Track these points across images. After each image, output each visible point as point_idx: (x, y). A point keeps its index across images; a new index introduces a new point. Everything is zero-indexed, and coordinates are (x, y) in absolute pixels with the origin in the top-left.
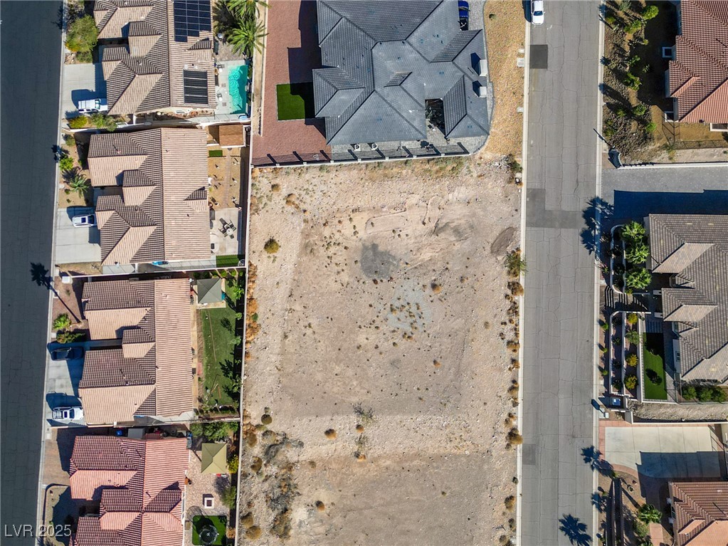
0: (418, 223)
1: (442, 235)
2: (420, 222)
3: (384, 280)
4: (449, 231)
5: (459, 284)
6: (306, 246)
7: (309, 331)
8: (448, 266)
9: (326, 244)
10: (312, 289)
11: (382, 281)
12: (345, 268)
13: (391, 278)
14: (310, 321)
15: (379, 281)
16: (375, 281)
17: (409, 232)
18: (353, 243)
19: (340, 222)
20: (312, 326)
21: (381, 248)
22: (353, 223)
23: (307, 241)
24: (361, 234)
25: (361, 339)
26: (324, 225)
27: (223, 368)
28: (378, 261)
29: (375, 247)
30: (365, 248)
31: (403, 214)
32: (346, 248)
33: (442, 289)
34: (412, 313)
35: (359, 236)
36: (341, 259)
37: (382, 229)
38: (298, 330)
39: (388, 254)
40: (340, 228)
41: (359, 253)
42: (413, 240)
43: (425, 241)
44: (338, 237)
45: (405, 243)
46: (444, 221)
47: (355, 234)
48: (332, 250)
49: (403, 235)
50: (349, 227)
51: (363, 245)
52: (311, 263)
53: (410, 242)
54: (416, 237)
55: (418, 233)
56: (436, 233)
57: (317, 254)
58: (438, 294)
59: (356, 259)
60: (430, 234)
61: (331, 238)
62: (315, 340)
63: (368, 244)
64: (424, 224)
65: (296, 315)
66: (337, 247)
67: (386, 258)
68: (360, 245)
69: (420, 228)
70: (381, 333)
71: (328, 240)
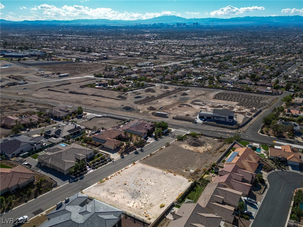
0: (116, 197)
1: (113, 192)
2: (115, 197)
3: (137, 191)
4: (110, 192)
5: (119, 182)
6: (152, 206)
7: (166, 190)
8: (118, 186)
9: (145, 204)
10: (158, 197)
12: (145, 197)
13: (134, 190)
14: (164, 192)
15: (138, 191)
16: (139, 191)
17: (120, 196)
18: (137, 201)
19: (137, 207)
21: (131, 196)
24: (133, 202)
25: (153, 184)
26: (142, 208)
27: (195, 191)
28: (134, 194)
29: (132, 198)
30: (135, 198)
31: (117, 200)
32: (141, 201)
33: (124, 183)
34: (136, 183)
35: (134, 202)
36: (144, 199)
37: (126, 200)
38: (169, 192)
39: (130, 195)
40: (138, 206)
41: (138, 198)
42: (121, 194)
43: (118, 193)
44: (140, 204)
45: (123, 195)
46: (109, 194)
47: (135, 203)
48: (145, 202)
49: (122, 196)
50: (135, 205)
51: (135, 199)
52: (153, 202)
53: (122, 194)
54: (120, 195)
55: (118, 195)
56: (114, 193)
57: (150, 203)
58: (126, 183)
59: (140, 198)
60: (115, 193)
61: (143, 205)
62: (166, 188)
63: (133, 199)
64: (114, 196)
65: (167, 195)
66: (143, 202)
67: (132, 194)
68: (136, 200)
69: (117, 196)
70: (147, 183)
71: (144, 205)
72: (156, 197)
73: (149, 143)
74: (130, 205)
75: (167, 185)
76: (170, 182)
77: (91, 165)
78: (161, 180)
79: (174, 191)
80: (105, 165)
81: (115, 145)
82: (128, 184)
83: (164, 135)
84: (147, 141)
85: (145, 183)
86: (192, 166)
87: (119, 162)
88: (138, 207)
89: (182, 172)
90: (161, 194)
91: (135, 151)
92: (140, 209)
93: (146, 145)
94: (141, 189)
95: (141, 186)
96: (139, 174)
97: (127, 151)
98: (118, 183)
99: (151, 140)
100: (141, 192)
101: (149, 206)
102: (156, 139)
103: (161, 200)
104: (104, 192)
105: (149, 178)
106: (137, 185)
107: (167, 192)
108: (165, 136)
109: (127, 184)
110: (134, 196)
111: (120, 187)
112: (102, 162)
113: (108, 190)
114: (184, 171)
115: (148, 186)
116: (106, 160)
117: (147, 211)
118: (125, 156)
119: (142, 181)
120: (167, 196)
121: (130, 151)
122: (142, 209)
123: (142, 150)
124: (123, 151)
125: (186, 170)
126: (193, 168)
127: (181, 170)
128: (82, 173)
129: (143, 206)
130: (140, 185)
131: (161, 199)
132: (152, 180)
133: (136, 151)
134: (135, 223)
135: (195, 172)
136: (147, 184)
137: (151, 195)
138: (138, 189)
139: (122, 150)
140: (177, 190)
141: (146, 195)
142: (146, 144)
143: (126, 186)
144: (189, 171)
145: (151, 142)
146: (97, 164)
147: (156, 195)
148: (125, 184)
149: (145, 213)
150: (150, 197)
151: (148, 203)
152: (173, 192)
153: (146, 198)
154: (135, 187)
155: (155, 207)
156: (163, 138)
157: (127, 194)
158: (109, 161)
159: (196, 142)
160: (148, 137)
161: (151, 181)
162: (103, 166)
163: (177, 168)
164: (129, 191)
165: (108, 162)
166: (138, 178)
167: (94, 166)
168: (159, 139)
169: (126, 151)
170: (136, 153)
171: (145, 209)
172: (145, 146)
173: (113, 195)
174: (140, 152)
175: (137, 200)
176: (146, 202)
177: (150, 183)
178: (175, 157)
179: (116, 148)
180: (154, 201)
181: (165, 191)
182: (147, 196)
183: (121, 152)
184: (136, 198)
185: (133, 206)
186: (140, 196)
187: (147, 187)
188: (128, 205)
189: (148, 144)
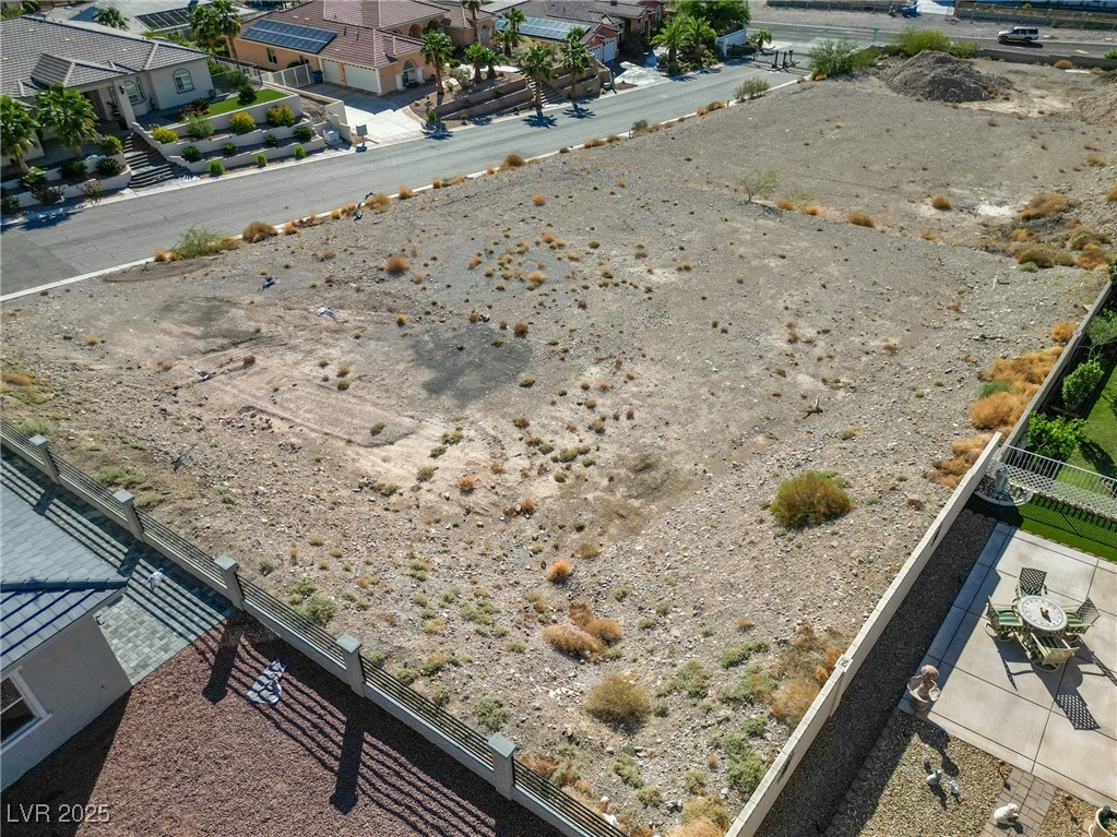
0: (263, 370)
1: (249, 326)
2: (253, 369)
3: (494, 326)
4: (222, 324)
5: (341, 256)
6: (652, 492)
9: (577, 466)
10: (724, 397)
11: (503, 327)
12: (575, 392)
13: (473, 320)
14: (782, 345)
15: (510, 330)
16: (521, 332)
17: (309, 368)
18: (482, 420)
19: (467, 489)
20: (787, 337)
21: (427, 375)
22: (432, 463)
23: (636, 503)
24: (436, 428)
25: (664, 276)
26: (528, 510)
28: (464, 358)
29: (434, 389)
30: (464, 398)
31: (263, 406)
32: (522, 425)
33: (384, 264)
34: (496, 263)
35: (451, 430)
36: (565, 412)
37: (365, 408)
38: (839, 347)
39: (422, 358)
40: (485, 478)
41: (496, 396)
42: (322, 352)
43: (300, 339)
44: (516, 460)
45: (348, 358)
46: (201, 345)
47: (455, 440)
48: (569, 443)
49: (331, 372)
50: (453, 464)
51: (462, 407)
52: (673, 446)
53: (334, 352)
54: (310, 352)
55: (290, 357)
56: (255, 338)
57: (632, 457)
58: (405, 262)
59: (517, 390)
60: (271, 341)
61: (543, 470)
62: (798, 314)
63: (447, 400)
64: (250, 362)
65: (825, 372)
66: (546, 439)
67: (439, 355)
68: (473, 411)
69: (275, 362)
70: (608, 267)
71: (558, 468)
72: (704, 391)
73: (624, 86)
74: (395, 465)
75: (812, 290)
76: (834, 269)
77: (164, 149)
78: (742, 250)
79: (893, 341)
80: (292, 163)
81: (391, 59)
82: (423, 273)
83: (721, 59)
84: (618, 80)
85: (590, 268)
86: (985, 181)
87: (404, 154)
88: (479, 498)
89: (913, 217)
90: (755, 370)
91: (534, 113)
92: (511, 514)
93: (611, 94)
94: (546, 314)
95: (544, 289)
96: (539, 204)
97: (478, 109)
98: (328, 257)
99: (640, 76)
100: (537, 340)
101: (621, 491)
102: (674, 73)
103: (767, 426)
104: (166, 324)
105: (624, 236)
106: (502, 283)
107: (819, 351)
108: (731, 64)
109: (417, 270)
110: (461, 372)
111: (335, 293)
112: (270, 143)
113: (210, 312)
114: (927, 210)
115: (609, 295)
116: (304, 136)
117: (591, 556)
118: (456, 129)
119: (560, 253)
120: (835, 385)
121: (500, 112)
122: (528, 527)
123: (576, 109)
124: (448, 99)
125: (942, 206)
126: (997, 192)
127: (892, 207)
128: (69, 190)
129: (544, 490)
130: (540, 282)
131: (758, 412)
132: (651, 250)
133: (540, 114)
134: (344, 799)
135: (1028, 218)
136: (607, 275)
137: (649, 375)
138: (512, 309)
139: (441, 94)
140: (938, 339)
141: (595, 370)
142: (608, 89)
143: (394, 285)
144: (971, 210)
145: (642, 83)
146: (228, 151)
147: (704, 372)
148: (397, 271)
149: (560, 579)
150: (632, 387)
151: (608, 452)
152: (892, 350)
153: (593, 396)
154: (488, 295)
155: (695, 506)
156: (718, 71)
157: (386, 353)
158: (331, 146)
159: (953, 72)
160: (624, 64)
161: (638, 256)
162: (269, 168)
163: (855, 190)
164: (418, 328)
165: (321, 150)
166: (525, 233)
167: (192, 156)
168: (691, 74)
169: (467, 105)
170: (542, 121)
171: (570, 522)
172: (602, 97)
173: (240, 353)
174: (562, 120)
175: (489, 409)
176: (590, 439)
177: (640, 268)
178: (832, 135)
179: (399, 85)
180: (673, 431)
181: (793, 340)
182: (594, 375)
183: (428, 104)
184: (479, 393)
185: (425, 476)
186: (524, 377)
187: (606, 304)
188: (370, 462)
189: (620, 92)
